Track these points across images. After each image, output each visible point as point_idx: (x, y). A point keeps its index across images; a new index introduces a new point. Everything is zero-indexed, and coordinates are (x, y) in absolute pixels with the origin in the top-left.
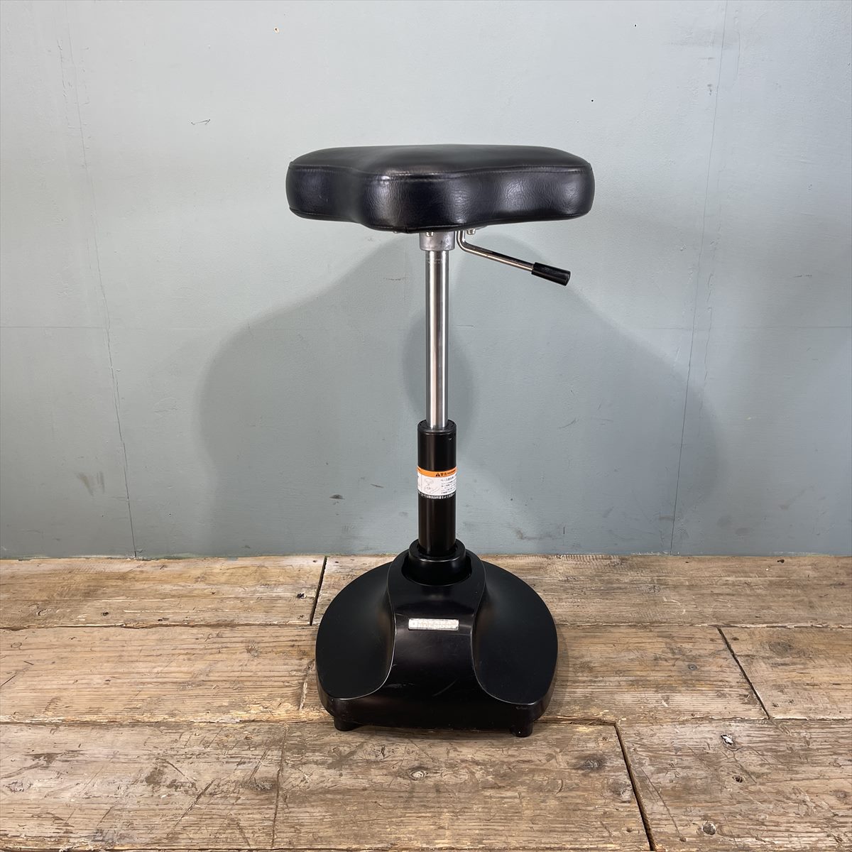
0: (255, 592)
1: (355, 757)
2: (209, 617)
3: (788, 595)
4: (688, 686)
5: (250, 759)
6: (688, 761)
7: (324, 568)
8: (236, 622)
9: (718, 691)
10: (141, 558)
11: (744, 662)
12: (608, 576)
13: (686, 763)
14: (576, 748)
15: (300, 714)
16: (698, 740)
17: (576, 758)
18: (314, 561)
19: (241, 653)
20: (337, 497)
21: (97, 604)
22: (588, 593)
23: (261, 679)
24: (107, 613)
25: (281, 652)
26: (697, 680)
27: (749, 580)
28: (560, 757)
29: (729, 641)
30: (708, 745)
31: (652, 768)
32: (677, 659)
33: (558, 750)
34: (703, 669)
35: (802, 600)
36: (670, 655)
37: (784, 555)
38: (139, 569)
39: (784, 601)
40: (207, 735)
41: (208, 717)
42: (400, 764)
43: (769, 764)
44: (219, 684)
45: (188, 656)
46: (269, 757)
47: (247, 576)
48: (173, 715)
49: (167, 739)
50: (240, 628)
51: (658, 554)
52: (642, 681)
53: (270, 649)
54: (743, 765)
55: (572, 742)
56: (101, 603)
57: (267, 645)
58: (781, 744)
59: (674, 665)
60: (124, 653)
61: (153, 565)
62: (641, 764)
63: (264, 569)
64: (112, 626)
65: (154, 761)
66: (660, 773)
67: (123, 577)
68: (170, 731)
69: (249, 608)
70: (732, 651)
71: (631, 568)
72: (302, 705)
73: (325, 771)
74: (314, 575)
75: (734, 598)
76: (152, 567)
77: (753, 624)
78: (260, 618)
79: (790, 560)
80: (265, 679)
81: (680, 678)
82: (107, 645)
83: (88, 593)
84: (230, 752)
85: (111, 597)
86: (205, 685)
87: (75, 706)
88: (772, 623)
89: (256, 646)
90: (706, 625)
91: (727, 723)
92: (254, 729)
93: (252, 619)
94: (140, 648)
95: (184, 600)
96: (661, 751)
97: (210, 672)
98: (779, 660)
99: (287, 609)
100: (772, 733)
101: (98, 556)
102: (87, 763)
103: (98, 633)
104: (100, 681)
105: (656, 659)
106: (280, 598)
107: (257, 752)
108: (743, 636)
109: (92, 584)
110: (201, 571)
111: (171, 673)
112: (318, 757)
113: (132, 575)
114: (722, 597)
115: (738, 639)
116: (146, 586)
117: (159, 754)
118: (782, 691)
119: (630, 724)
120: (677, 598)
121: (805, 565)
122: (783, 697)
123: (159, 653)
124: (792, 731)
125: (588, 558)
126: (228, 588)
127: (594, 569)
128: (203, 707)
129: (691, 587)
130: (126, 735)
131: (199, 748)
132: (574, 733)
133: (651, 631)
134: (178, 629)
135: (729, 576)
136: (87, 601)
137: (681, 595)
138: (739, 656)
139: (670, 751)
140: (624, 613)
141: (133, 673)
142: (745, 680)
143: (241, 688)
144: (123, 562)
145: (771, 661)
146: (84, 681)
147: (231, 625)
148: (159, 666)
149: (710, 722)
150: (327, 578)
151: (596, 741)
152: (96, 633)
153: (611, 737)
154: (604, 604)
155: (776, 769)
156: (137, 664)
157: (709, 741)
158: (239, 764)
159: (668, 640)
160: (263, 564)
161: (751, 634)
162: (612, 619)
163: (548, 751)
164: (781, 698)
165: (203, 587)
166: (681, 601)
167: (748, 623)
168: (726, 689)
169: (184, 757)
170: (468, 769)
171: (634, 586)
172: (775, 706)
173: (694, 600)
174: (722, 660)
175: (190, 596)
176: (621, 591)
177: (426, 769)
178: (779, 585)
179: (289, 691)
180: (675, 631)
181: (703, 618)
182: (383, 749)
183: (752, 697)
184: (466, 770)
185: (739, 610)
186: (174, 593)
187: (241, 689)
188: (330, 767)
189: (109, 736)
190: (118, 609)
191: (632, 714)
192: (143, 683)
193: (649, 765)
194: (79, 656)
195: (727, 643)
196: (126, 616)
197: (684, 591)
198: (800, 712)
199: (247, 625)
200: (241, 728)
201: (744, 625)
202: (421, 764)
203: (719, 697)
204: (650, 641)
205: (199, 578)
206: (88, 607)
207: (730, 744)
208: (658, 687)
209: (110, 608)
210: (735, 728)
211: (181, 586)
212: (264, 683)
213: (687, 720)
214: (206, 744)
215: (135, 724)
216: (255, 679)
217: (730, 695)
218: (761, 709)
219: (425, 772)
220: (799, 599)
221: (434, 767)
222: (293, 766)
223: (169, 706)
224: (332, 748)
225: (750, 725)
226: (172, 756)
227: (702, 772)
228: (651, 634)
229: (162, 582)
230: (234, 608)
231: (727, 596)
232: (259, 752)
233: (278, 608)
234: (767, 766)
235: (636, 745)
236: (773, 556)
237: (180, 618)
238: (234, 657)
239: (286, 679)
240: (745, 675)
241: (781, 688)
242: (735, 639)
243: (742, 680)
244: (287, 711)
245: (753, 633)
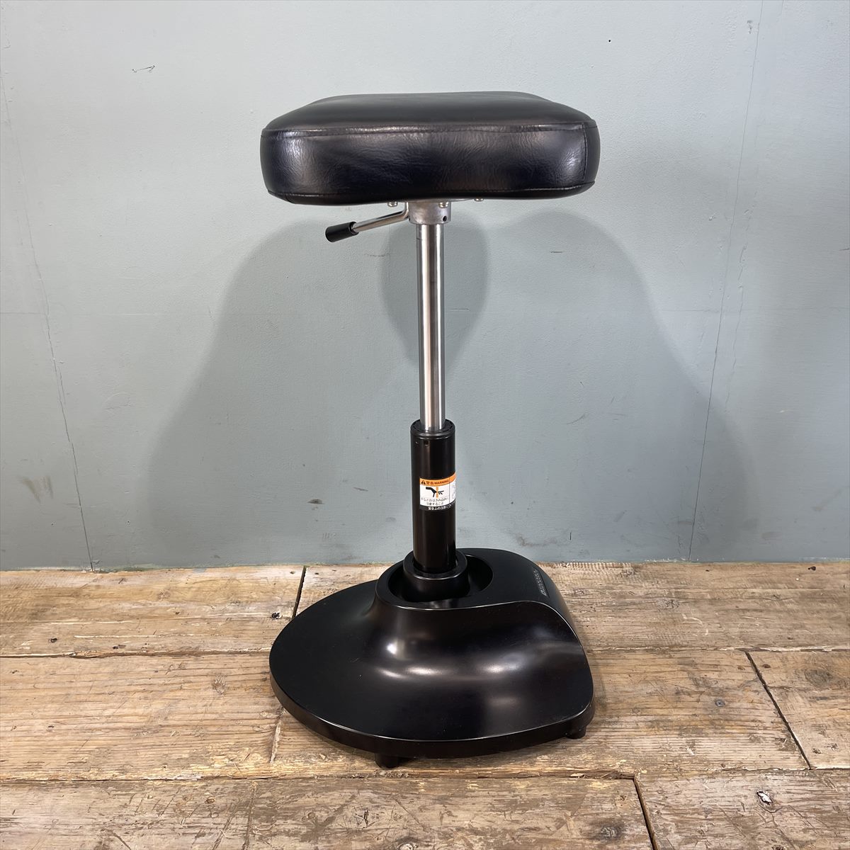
0: (223, 611)
1: (334, 825)
2: (172, 644)
3: (823, 610)
4: (716, 729)
5: (211, 829)
6: (721, 827)
7: (302, 581)
8: (201, 649)
9: (751, 734)
10: (98, 569)
11: (778, 696)
12: (621, 588)
13: (718, 830)
14: (590, 811)
15: (273, 768)
16: (731, 799)
17: (591, 824)
18: (292, 573)
19: (205, 689)
20: (316, 502)
21: (45, 627)
22: (598, 610)
23: (228, 723)
24: (56, 639)
25: (251, 687)
26: (727, 720)
27: (778, 592)
28: (571, 823)
29: (759, 669)
30: (743, 805)
31: (678, 837)
32: (702, 693)
33: (569, 814)
34: (731, 705)
35: (840, 617)
36: (694, 688)
37: (816, 561)
38: (94, 584)
39: (819, 618)
40: (162, 797)
41: (164, 773)
42: (385, 834)
43: (813, 829)
44: (179, 729)
45: (145, 694)
46: (233, 827)
47: (215, 591)
48: (123, 771)
49: (115, 803)
50: (206, 657)
51: (675, 561)
52: (662, 721)
53: (238, 684)
54: (784, 830)
55: (586, 803)
56: (48, 627)
57: (236, 678)
58: (826, 803)
59: (698, 701)
60: (72, 691)
61: (112, 578)
62: (666, 832)
63: (235, 582)
64: (61, 656)
65: (99, 832)
66: (688, 843)
67: (76, 593)
68: (119, 792)
69: (216, 631)
70: (763, 682)
71: (646, 578)
72: (273, 756)
73: (297, 845)
74: (291, 589)
75: (763, 615)
76: (110, 581)
77: (785, 647)
78: (228, 644)
79: (822, 567)
80: (232, 723)
81: (707, 718)
82: (53, 680)
83: (36, 614)
84: (189, 820)
85: (61, 618)
86: (162, 731)
87: (11, 761)
88: (806, 645)
89: (223, 680)
90: (732, 648)
91: (763, 776)
92: (217, 789)
93: (220, 646)
94: (91, 684)
95: (144, 621)
96: (689, 813)
97: (169, 714)
98: (817, 693)
99: (260, 632)
100: (815, 788)
101: (49, 568)
102: (21, 834)
103: (44, 665)
104: (41, 727)
105: (678, 693)
106: (252, 619)
107: (219, 820)
108: (775, 662)
109: (41, 602)
110: (165, 586)
111: (125, 716)
112: (290, 825)
113: (87, 591)
114: (748, 614)
115: (769, 667)
116: (101, 605)
117: (104, 823)
118: (823, 733)
119: (652, 777)
120: (698, 615)
121: (840, 573)
122: (825, 741)
123: (112, 689)
124: (838, 785)
125: (597, 566)
126: (193, 607)
127: (605, 580)
128: (159, 760)
129: (713, 601)
130: (68, 798)
131: (151, 815)
132: (586, 790)
133: (670, 657)
134: (136, 659)
135: (755, 587)
136: (34, 624)
137: (702, 611)
138: (771, 688)
139: (699, 814)
140: (639, 635)
141: (81, 716)
142: (780, 720)
143: (204, 735)
144: (78, 575)
145: (808, 694)
146: (24, 728)
147: (196, 653)
148: (111, 707)
149: (743, 775)
150: (306, 593)
151: (613, 801)
152: (41, 665)
153: (630, 795)
154: (616, 624)
155: (822, 836)
156: (85, 705)
157: (743, 800)
158: (198, 835)
159: (691, 669)
160: (233, 577)
161: (784, 660)
162: (627, 642)
163: (556, 815)
164: (822, 742)
165: (166, 605)
166: (703, 619)
167: (780, 646)
168: (760, 732)
169: (133, 827)
170: (465, 840)
171: (650, 600)
172: (816, 752)
173: (717, 617)
174: (753, 694)
175: (151, 617)
176: (634, 607)
177: (417, 841)
178: (812, 597)
179: (258, 738)
180: (698, 656)
181: (729, 639)
182: (366, 814)
183: (790, 742)
184: (462, 842)
185: (769, 630)
186: (133, 613)
187: (203, 737)
188: (305, 838)
189: (48, 799)
190: (68, 634)
191: (653, 765)
192: (91, 730)
193: (676, 833)
194: (20, 694)
195: (757, 671)
196: (76, 643)
197: (705, 606)
198: (845, 760)
199: (214, 653)
200: (202, 788)
201: (775, 649)
202: (410, 834)
203: (752, 741)
204: (670, 669)
205: (162, 594)
206: (35, 631)
207: (768, 803)
208: (682, 729)
209: (60, 633)
210: (774, 782)
211: (141, 604)
212: (230, 729)
213: (716, 773)
214: (160, 810)
215: (80, 783)
216: (221, 722)
217: (764, 738)
218: (800, 757)
219: (414, 844)
220: (835, 615)
221: (426, 837)
222: (261, 839)
223: (120, 759)
224: (307, 813)
225: (789, 778)
226: (120, 826)
227: (737, 842)
228: (671, 661)
229: (119, 599)
230: (199, 631)
231: (755, 613)
232: (221, 820)
233: (250, 632)
234: (811, 832)
235: (659, 807)
236: (802, 562)
237: (138, 645)
238: (198, 694)
239: (256, 722)
240: (780, 712)
241: (821, 729)
242: (766, 666)
243: (777, 720)
244: (256, 764)
245: (786, 658)
